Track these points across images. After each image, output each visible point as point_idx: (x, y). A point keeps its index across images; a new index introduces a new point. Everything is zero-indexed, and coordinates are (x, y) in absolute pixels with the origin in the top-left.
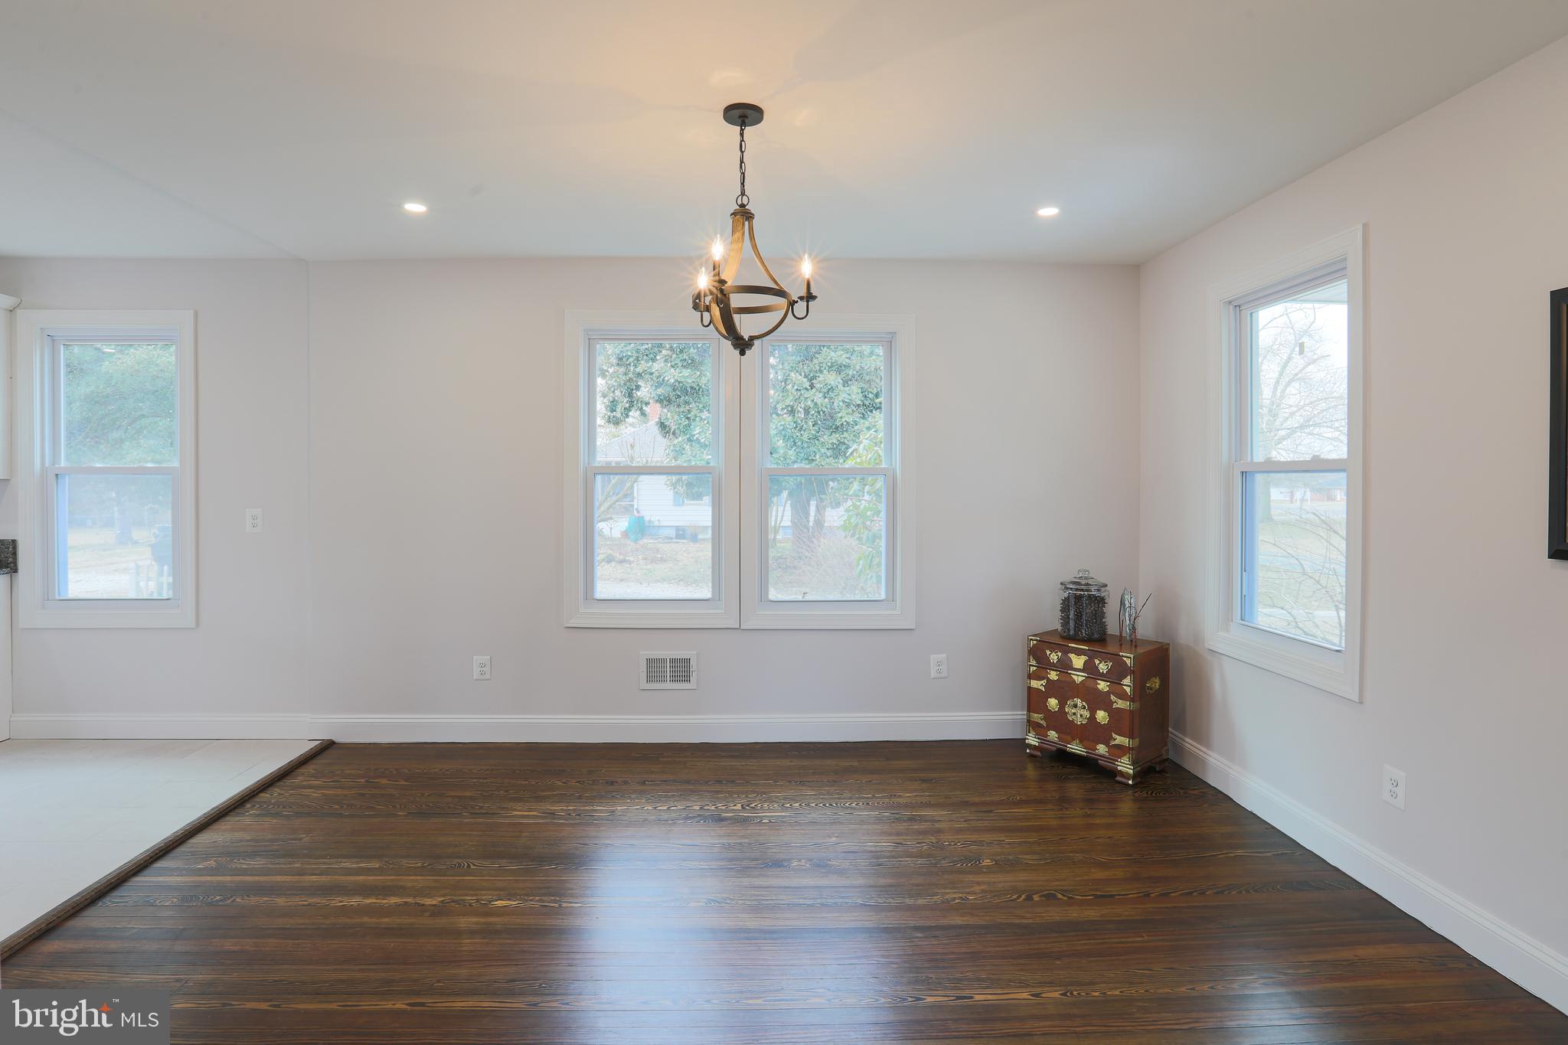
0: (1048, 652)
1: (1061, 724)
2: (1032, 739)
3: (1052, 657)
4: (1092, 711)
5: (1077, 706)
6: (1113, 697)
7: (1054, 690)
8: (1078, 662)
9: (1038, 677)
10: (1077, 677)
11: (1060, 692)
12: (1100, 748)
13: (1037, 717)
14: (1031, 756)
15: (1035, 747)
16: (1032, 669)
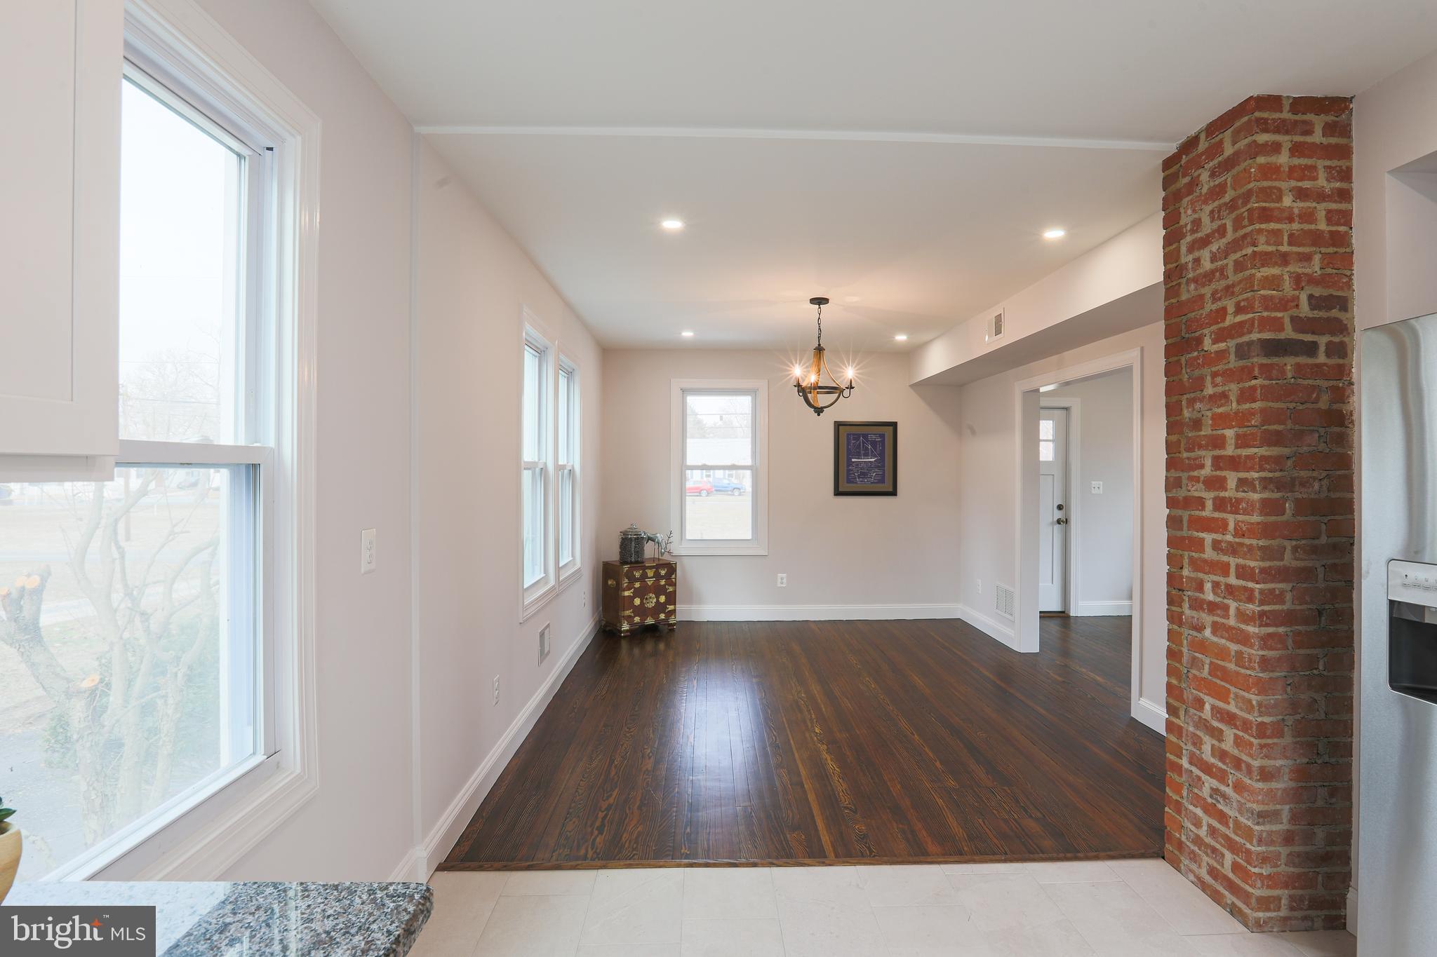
0: (641, 572)
1: (641, 611)
2: (625, 627)
3: (637, 574)
4: (658, 598)
5: (650, 598)
6: (667, 587)
7: (638, 593)
8: (650, 573)
9: (628, 589)
10: (650, 582)
11: (641, 593)
12: (662, 616)
13: (628, 613)
14: (625, 637)
15: (627, 631)
16: (625, 585)
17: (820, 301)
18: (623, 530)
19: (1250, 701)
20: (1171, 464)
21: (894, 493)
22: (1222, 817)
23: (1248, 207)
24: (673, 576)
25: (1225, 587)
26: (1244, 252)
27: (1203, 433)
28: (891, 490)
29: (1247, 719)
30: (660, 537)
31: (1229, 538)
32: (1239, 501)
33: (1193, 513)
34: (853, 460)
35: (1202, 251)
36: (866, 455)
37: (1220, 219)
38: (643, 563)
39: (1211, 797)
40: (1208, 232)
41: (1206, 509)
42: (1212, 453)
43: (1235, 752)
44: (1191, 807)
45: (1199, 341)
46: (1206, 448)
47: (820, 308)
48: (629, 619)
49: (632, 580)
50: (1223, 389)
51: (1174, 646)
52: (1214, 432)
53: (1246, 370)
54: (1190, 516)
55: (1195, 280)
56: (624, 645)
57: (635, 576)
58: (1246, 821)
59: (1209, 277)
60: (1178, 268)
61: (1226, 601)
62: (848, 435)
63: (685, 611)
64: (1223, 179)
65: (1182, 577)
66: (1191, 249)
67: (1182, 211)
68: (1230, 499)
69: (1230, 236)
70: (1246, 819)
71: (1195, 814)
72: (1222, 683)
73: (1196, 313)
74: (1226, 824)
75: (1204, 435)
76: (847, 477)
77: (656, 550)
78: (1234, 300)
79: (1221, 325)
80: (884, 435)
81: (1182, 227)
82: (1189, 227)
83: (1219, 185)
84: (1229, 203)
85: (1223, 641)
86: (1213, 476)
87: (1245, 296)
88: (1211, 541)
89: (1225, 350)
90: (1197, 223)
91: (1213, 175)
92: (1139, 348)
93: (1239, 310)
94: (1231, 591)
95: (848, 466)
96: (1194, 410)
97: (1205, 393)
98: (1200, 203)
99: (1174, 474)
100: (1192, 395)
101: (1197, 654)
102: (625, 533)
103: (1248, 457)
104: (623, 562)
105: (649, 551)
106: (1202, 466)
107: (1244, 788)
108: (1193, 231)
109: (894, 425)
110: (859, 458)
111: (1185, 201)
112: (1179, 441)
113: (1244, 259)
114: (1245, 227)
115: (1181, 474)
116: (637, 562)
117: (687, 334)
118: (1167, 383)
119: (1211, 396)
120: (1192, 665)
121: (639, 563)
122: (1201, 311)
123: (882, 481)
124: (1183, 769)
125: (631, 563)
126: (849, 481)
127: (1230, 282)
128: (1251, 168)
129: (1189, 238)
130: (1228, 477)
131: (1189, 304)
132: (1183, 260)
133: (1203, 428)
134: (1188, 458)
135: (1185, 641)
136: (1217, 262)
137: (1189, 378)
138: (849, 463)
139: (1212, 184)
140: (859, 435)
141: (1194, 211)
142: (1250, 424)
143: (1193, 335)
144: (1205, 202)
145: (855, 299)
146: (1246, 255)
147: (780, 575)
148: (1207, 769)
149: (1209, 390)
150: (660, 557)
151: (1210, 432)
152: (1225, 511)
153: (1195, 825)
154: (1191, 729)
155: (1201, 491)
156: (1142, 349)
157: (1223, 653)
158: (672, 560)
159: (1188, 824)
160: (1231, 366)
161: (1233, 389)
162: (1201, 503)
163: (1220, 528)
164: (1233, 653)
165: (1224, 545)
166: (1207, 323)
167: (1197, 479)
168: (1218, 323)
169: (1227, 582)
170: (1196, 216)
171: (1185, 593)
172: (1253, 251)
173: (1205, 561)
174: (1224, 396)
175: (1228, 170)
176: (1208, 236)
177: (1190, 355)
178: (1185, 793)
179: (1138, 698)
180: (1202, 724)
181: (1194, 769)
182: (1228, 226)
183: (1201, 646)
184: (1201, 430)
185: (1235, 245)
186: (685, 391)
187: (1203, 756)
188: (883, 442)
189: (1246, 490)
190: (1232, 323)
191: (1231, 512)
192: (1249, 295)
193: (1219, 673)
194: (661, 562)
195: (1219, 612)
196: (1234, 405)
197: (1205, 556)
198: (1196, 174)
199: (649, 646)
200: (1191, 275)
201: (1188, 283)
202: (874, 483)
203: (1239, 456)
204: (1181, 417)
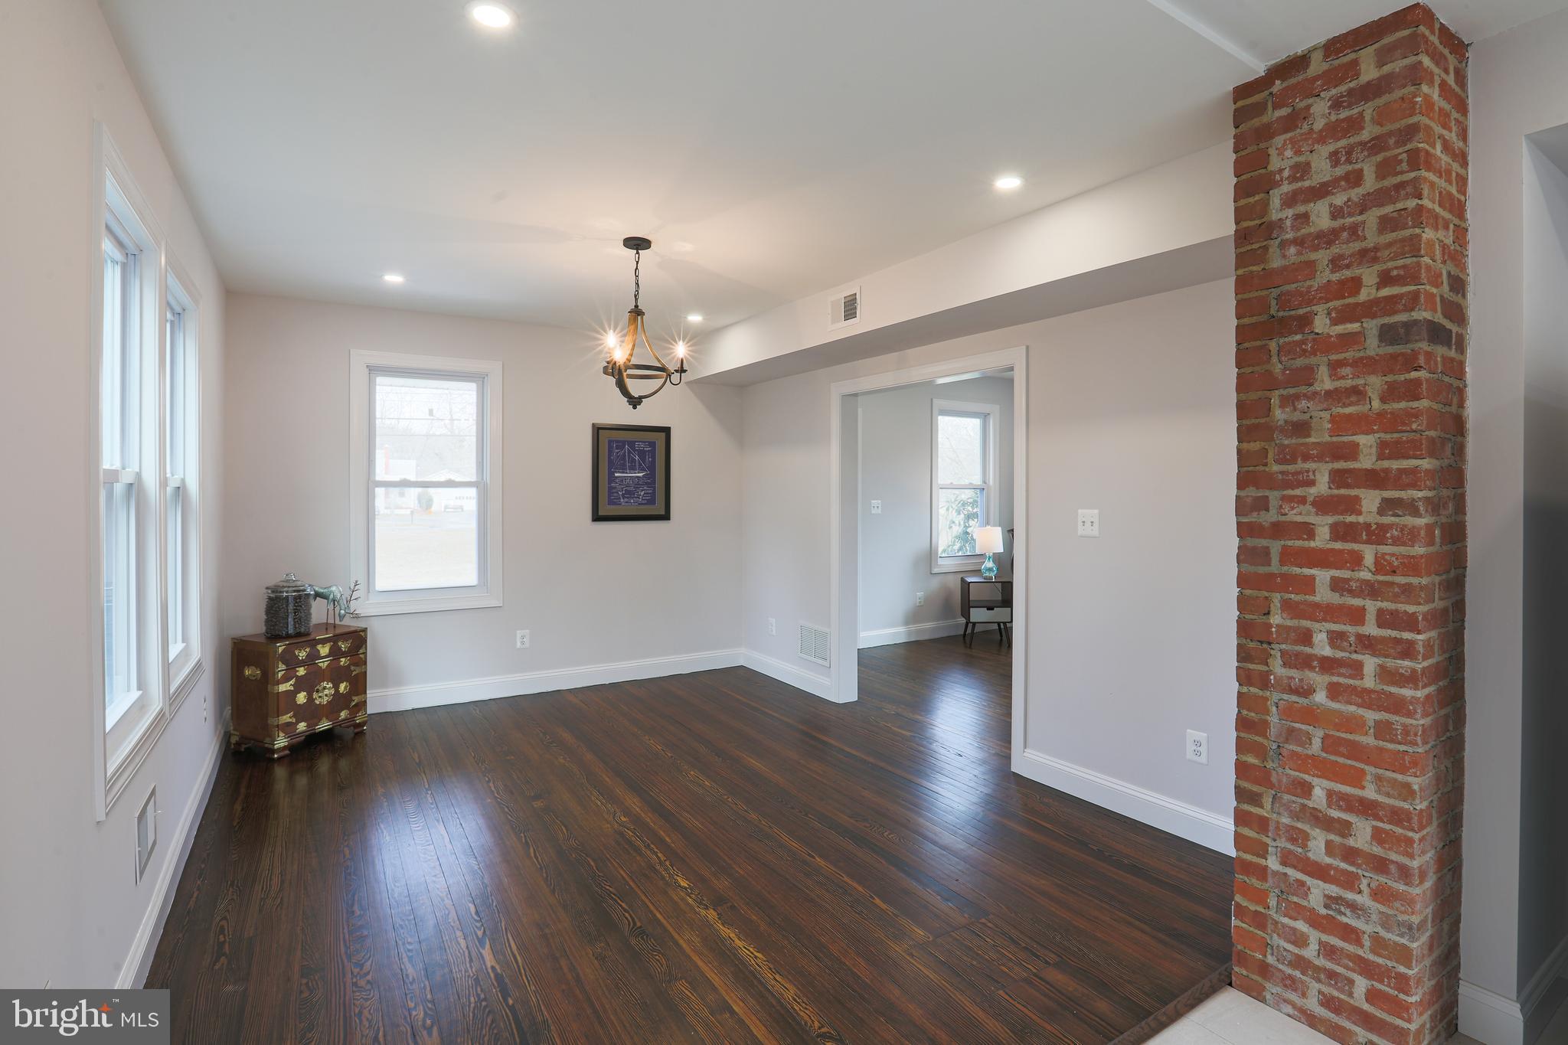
0: (308, 650)
1: (310, 712)
2: (281, 742)
3: (302, 655)
4: (336, 687)
5: (325, 688)
6: (352, 668)
7: (301, 685)
8: (324, 650)
9: (286, 679)
10: (323, 664)
11: (308, 684)
12: (343, 714)
13: (286, 718)
14: (279, 759)
15: (284, 748)
16: (280, 675)
17: (638, 244)
18: (272, 583)
19: (1407, 786)
20: (1244, 481)
21: (666, 517)
22: (1350, 934)
23: (1409, 147)
24: (361, 651)
25: (1356, 639)
26: (1400, 206)
27: (1312, 440)
28: (663, 512)
29: (1402, 809)
30: (335, 591)
31: (1365, 575)
32: (1383, 528)
33: (1290, 543)
34: (616, 475)
35: (1312, 205)
36: (633, 469)
37: (1351, 163)
38: (308, 634)
39: (1326, 906)
40: (1325, 180)
41: (1317, 538)
42: (1330, 466)
43: (1377, 850)
44: (1286, 920)
45: (1306, 321)
46: (1320, 458)
47: (638, 253)
48: (288, 728)
49: (292, 664)
50: (1354, 383)
51: (1253, 714)
52: (1335, 439)
53: (1400, 358)
54: (1284, 547)
55: (1299, 242)
56: (280, 772)
57: (297, 657)
58: (1397, 939)
59: (1328, 238)
60: (1263, 227)
61: (1359, 657)
62: (610, 442)
63: (380, 699)
64: (1356, 111)
65: (1270, 626)
66: (1290, 201)
67: (1272, 152)
68: (1368, 526)
69: (1370, 183)
70: (1398, 935)
71: (1294, 930)
72: (1349, 762)
73: (1300, 284)
74: (1358, 942)
75: (1314, 443)
76: (609, 496)
77: (331, 612)
78: (1377, 267)
79: (1351, 300)
80: (655, 443)
81: (1273, 173)
82: (1286, 174)
83: (1348, 119)
84: (1369, 142)
85: (1352, 708)
86: (1332, 496)
87: (1400, 262)
88: (1329, 579)
89: (1360, 332)
90: (1302, 170)
91: (1337, 104)
92: (1024, 347)
93: (1386, 279)
94: (1367, 644)
95: (610, 482)
96: (1295, 409)
97: (1317, 387)
98: (1310, 142)
99: (1252, 492)
100: (1292, 391)
101: (1297, 725)
102: (275, 590)
103: (1401, 471)
104: (273, 637)
105: (318, 612)
106: (1312, 483)
107: (1392, 895)
108: (1293, 179)
109: (666, 431)
110: (623, 473)
111: (1279, 140)
112: (1265, 452)
113: (1400, 216)
114: (1402, 173)
115: (1267, 493)
116: (299, 635)
117: (394, 279)
118: (1239, 376)
119: (1329, 394)
120: (1287, 739)
121: (302, 636)
122: (1308, 283)
123: (652, 501)
124: (1269, 871)
125: (288, 637)
126: (611, 502)
127: (1369, 243)
128: (1415, 97)
129: (1286, 188)
130: (1362, 496)
131: (1285, 273)
132: (1275, 215)
133: (1313, 432)
134: (1282, 473)
135: (1274, 709)
136: (1343, 217)
137: (1285, 369)
138: (611, 478)
139: (1333, 118)
140: (624, 443)
141: (1298, 152)
142: (1408, 428)
143: (1293, 313)
144: (1322, 139)
145: (688, 247)
146: (1405, 209)
147: (519, 633)
148: (1320, 872)
149: (1325, 382)
150: (338, 622)
151: (1327, 438)
152: (1355, 540)
153: (1294, 943)
154: (1285, 820)
155: (1308, 514)
156: (1027, 347)
157: (1353, 724)
158: (360, 624)
159: (1277, 941)
160: (1371, 353)
161: (1375, 384)
162: (1308, 531)
163: (1347, 563)
164: (1372, 724)
165: (1354, 585)
166: (1321, 298)
167: (1302, 500)
168: (1344, 298)
169: (1360, 632)
170: (1301, 159)
171: (1273, 646)
172: (1418, 204)
173: (1317, 605)
174: (1358, 393)
175: (1367, 100)
176: (1324, 185)
177: (1286, 340)
178: (1272, 902)
179: (1023, 749)
180: (1308, 815)
181: (1290, 871)
182: (1365, 172)
183: (1311, 715)
184: (1309, 436)
185: (1380, 197)
186: (373, 370)
187: (1310, 855)
188: (653, 453)
189: (1400, 513)
190: (1372, 297)
191: (1369, 542)
192: (1408, 261)
193: (1342, 749)
194: (338, 631)
195: (1343, 670)
196: (1376, 404)
197: (1317, 599)
198: (1302, 104)
199: (324, 765)
200: (1290, 236)
201: (1284, 245)
202: (642, 504)
203: (1387, 471)
204: (1268, 419)
